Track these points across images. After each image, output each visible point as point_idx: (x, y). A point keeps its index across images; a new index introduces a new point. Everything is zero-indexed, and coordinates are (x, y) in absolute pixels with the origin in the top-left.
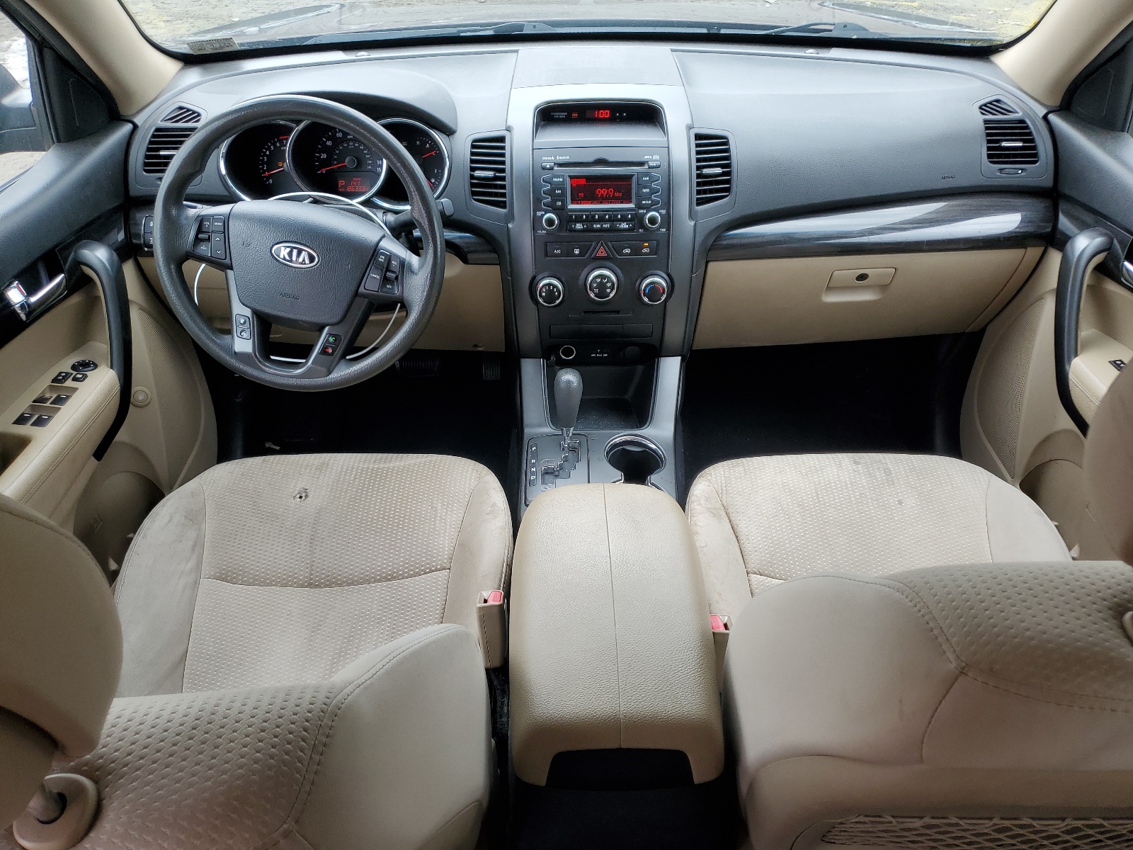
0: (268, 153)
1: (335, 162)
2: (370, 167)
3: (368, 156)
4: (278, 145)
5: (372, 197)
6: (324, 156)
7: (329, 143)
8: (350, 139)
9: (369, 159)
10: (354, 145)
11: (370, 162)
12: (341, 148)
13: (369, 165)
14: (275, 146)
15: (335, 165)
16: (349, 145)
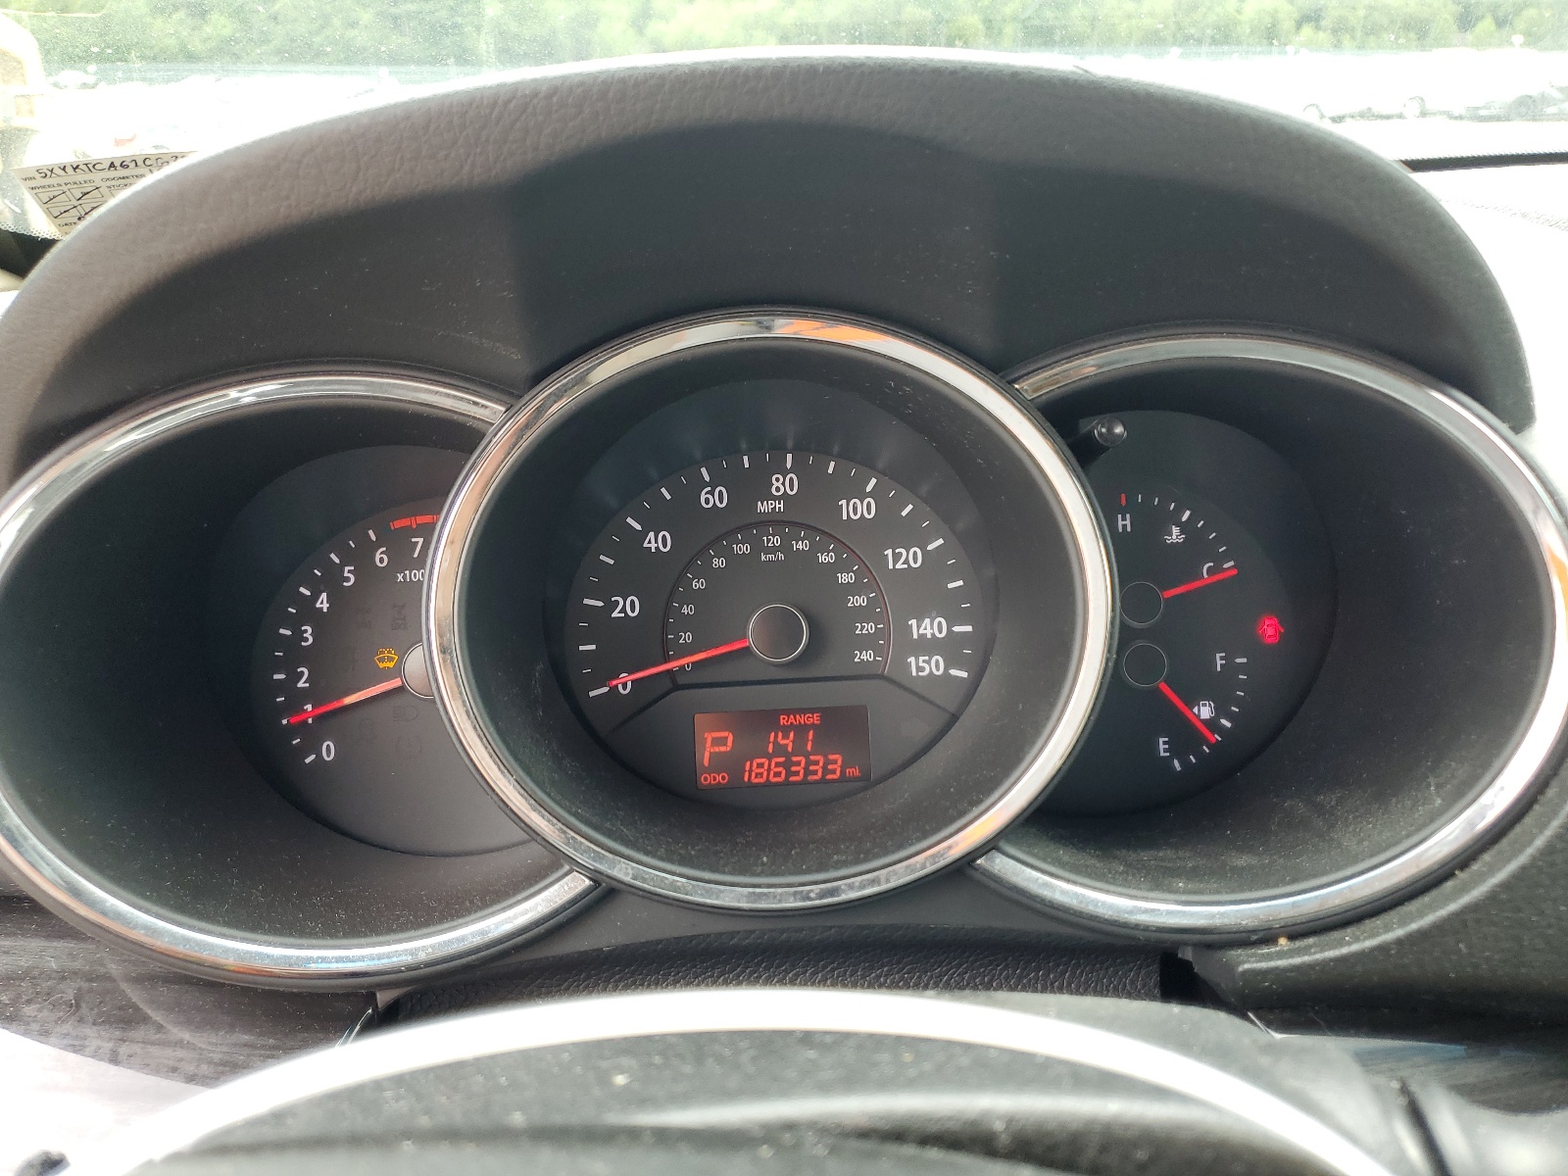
0: (323, 603)
1: (686, 637)
2: (867, 656)
3: (860, 601)
4: (381, 558)
5: (990, 846)
6: (628, 607)
7: (657, 542)
8: (773, 522)
9: (864, 614)
10: (785, 547)
11: (870, 628)
12: (718, 563)
13: (866, 642)
14: (364, 566)
15: (689, 650)
16: (758, 548)
